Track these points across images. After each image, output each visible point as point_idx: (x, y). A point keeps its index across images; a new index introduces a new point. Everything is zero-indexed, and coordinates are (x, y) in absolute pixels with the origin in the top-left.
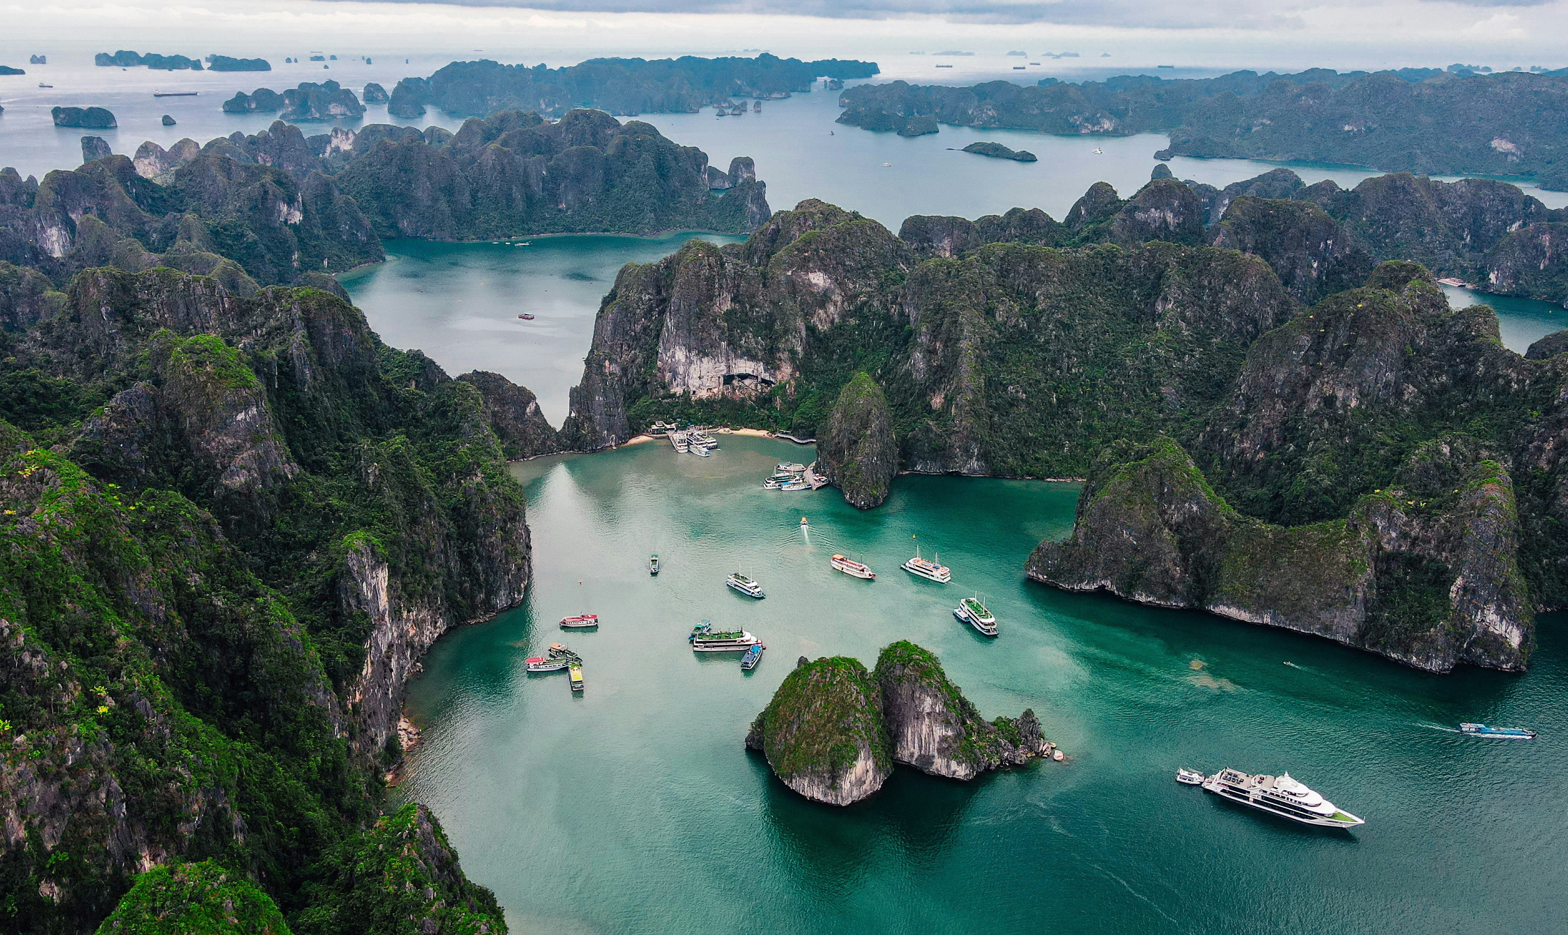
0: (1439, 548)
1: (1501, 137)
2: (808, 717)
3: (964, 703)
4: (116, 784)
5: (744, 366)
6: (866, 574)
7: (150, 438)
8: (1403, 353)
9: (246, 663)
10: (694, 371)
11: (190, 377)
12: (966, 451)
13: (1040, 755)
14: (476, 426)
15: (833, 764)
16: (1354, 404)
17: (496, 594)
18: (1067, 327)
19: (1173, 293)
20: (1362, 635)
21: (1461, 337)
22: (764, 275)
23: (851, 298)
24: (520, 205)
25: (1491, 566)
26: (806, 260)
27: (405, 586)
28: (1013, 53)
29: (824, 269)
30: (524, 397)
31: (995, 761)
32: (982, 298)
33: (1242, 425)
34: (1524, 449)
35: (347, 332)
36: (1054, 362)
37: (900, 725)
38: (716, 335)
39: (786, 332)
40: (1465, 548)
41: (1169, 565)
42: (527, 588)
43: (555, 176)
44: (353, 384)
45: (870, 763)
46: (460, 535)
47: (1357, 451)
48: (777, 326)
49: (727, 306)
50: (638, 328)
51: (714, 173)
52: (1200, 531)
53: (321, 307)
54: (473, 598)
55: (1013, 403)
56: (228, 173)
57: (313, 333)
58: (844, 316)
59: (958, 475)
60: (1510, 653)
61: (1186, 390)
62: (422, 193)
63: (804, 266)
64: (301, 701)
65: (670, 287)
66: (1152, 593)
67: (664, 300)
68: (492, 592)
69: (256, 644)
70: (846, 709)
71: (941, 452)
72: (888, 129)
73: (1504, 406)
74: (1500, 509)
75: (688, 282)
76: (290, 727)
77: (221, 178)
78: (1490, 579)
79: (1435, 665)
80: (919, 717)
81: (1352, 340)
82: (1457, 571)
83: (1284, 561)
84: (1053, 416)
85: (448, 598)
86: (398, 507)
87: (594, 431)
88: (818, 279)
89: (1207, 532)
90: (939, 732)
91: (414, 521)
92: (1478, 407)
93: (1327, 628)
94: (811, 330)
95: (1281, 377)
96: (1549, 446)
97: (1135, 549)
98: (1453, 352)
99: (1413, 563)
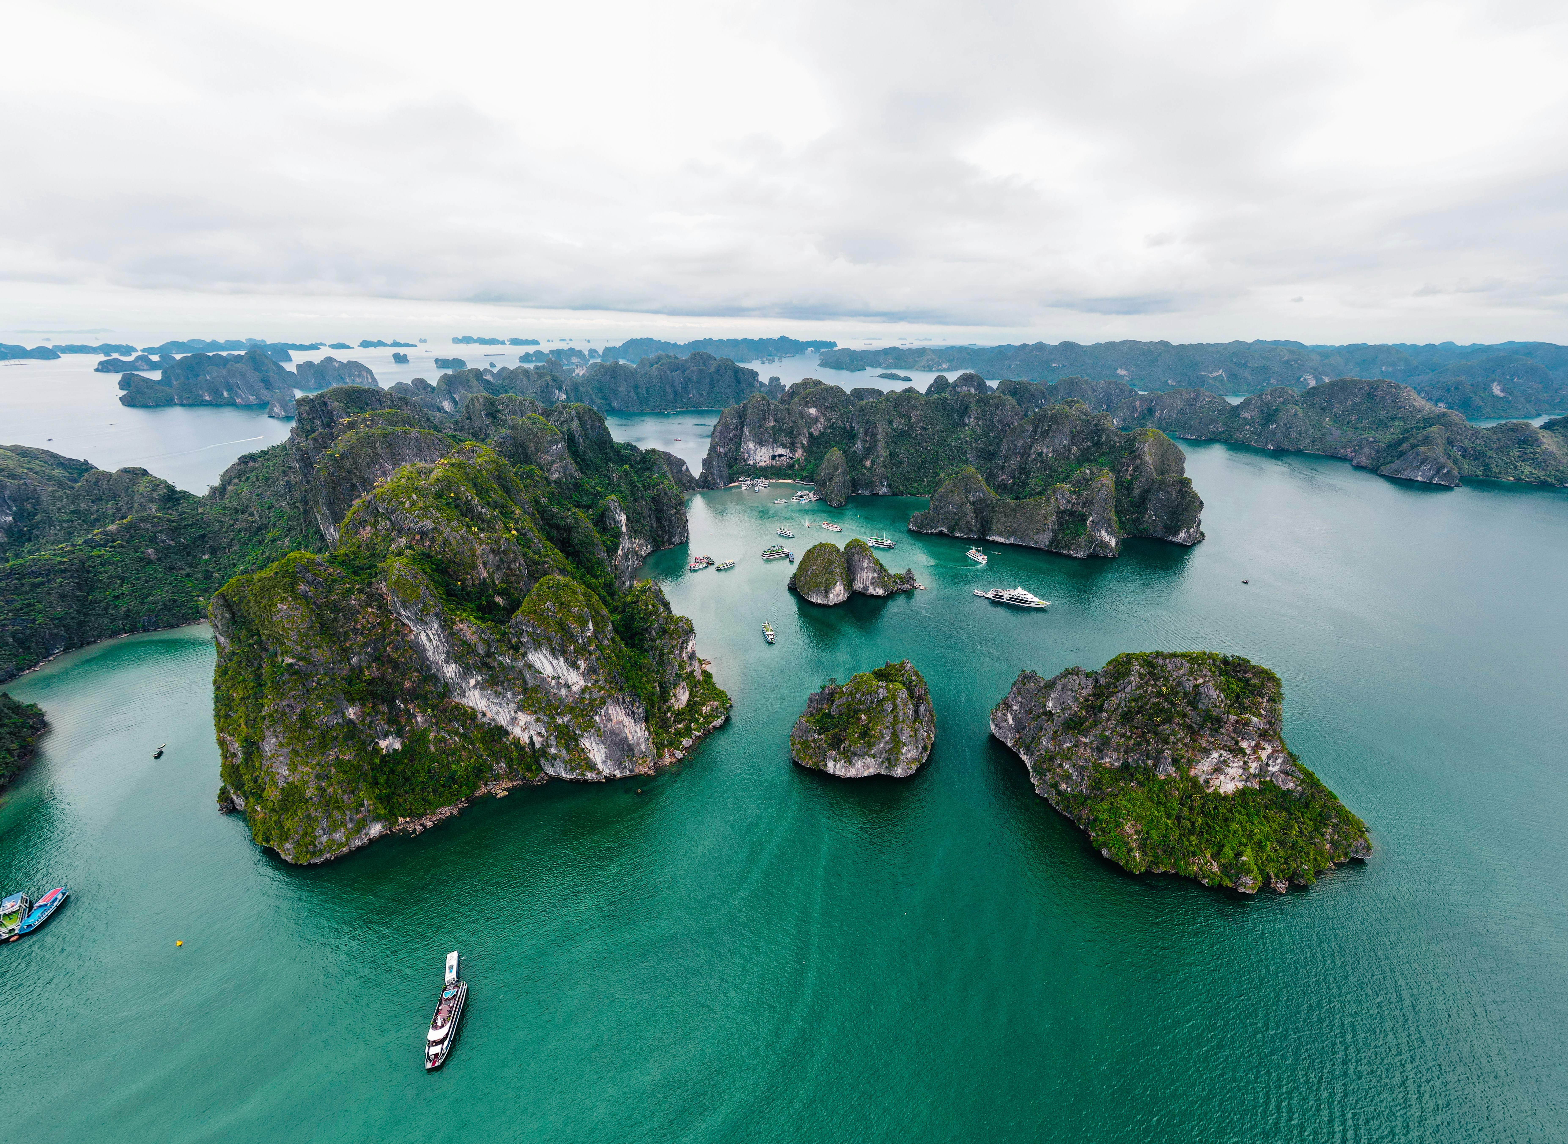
0: (1083, 507)
1: (1121, 368)
2: (815, 568)
3: (881, 566)
4: (522, 561)
5: (780, 451)
6: (838, 529)
7: (514, 455)
8: (1072, 432)
9: (569, 536)
10: (758, 453)
11: (529, 429)
12: (881, 483)
13: (914, 587)
14: (661, 467)
15: (826, 587)
16: (1050, 455)
17: (674, 536)
18: (925, 429)
19: (973, 414)
20: (1051, 544)
21: (1096, 426)
22: (788, 410)
23: (829, 420)
24: (671, 395)
25: (1104, 512)
26: (807, 402)
27: (633, 527)
28: (900, 339)
29: (816, 407)
30: (681, 463)
31: (895, 589)
32: (887, 417)
33: (1003, 468)
34: (1121, 471)
35: (597, 424)
36: (919, 444)
37: (854, 574)
38: (767, 436)
39: (799, 434)
40: (1093, 504)
41: (970, 519)
42: (687, 537)
43: (688, 381)
44: (601, 449)
45: (842, 587)
46: (656, 510)
47: (1051, 476)
48: (795, 432)
49: (772, 424)
50: (732, 435)
51: (761, 384)
52: (984, 505)
53: (585, 412)
54: (663, 538)
55: (902, 462)
56: (528, 377)
57: (582, 423)
58: (825, 428)
59: (877, 495)
60: (1111, 549)
61: (979, 457)
62: (622, 389)
63: (806, 405)
64: (594, 554)
65: (745, 416)
66: (963, 532)
67: (743, 422)
68: (672, 536)
69: (573, 527)
70: (831, 563)
71: (870, 485)
72: (842, 369)
73: (1113, 453)
74: (1108, 487)
75: (753, 412)
76: (589, 564)
77: (525, 380)
78: (1103, 517)
79: (1080, 555)
80: (862, 569)
81: (1050, 426)
82: (1090, 514)
83: (1018, 515)
84: (919, 468)
85: (652, 537)
86: (627, 492)
87: (714, 479)
88: (813, 411)
89: (987, 505)
90: (871, 575)
91: (635, 500)
92: (1103, 454)
93: (1036, 543)
94: (811, 434)
95: (1020, 444)
96: (1130, 469)
97: (955, 513)
98: (1092, 432)
99: (1072, 513)
